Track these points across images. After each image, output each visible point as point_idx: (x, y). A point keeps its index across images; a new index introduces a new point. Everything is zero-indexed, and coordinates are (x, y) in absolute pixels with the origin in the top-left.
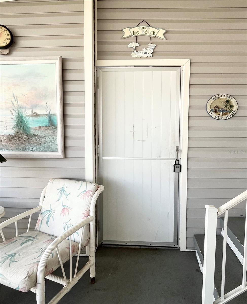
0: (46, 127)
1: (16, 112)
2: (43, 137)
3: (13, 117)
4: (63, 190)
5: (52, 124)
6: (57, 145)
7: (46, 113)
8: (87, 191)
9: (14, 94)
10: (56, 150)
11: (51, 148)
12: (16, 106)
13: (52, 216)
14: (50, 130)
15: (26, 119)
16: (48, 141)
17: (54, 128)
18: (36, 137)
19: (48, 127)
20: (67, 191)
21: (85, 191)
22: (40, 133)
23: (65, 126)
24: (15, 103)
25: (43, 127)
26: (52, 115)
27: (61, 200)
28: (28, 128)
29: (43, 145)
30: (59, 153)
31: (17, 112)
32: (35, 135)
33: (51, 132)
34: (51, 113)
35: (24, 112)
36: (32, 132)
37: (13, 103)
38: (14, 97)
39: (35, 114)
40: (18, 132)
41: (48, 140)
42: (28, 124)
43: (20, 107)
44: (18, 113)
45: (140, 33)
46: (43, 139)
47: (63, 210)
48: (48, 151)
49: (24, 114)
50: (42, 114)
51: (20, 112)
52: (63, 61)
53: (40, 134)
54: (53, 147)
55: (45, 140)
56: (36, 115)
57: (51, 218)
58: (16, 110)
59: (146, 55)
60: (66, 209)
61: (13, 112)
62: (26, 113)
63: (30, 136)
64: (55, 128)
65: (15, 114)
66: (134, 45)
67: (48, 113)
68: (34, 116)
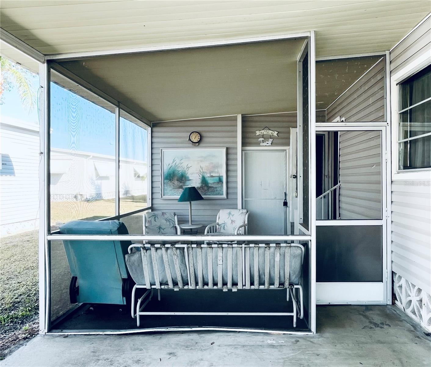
0: (218, 182)
2: (216, 188)
3: (200, 177)
4: (230, 213)
6: (223, 192)
7: (217, 175)
17: (221, 183)
20: (232, 213)
21: (241, 213)
22: (214, 186)
23: (227, 182)
25: (216, 182)
27: (229, 218)
28: (208, 183)
29: (215, 192)
30: (224, 196)
32: (212, 187)
33: (220, 185)
36: (210, 185)
37: (200, 171)
38: (201, 167)
40: (202, 186)
41: (218, 189)
43: (203, 172)
44: (203, 176)
45: (265, 133)
46: (216, 189)
48: (218, 195)
49: (206, 176)
52: (227, 149)
54: (221, 193)
56: (212, 176)
57: (225, 227)
58: (202, 174)
59: (268, 145)
60: (233, 222)
61: (200, 175)
63: (209, 188)
66: (261, 139)
67: (219, 175)
68: (211, 177)
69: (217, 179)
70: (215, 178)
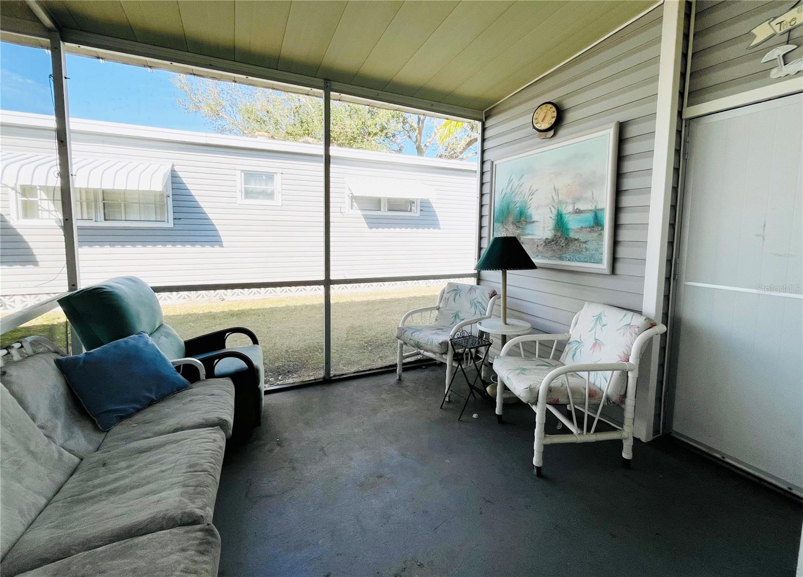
0: (590, 227)
1: (555, 209)
2: (585, 242)
3: (552, 216)
4: (599, 318)
5: (598, 223)
6: (602, 254)
7: (591, 208)
8: (631, 325)
9: (556, 186)
10: (600, 261)
11: (594, 258)
12: (556, 201)
13: (580, 349)
14: (595, 232)
16: (591, 248)
17: (600, 228)
18: (576, 242)
19: (593, 229)
20: (604, 320)
21: (629, 325)
22: (581, 236)
23: (616, 226)
24: (556, 198)
26: (598, 210)
27: (594, 330)
28: (568, 229)
29: (584, 253)
30: (604, 266)
31: (557, 208)
32: (576, 240)
33: (595, 235)
34: (597, 208)
35: (565, 209)
36: (572, 235)
37: (553, 198)
38: (555, 190)
39: (577, 211)
40: (555, 235)
41: (590, 246)
42: (568, 224)
43: (560, 202)
44: (558, 211)
45: (799, 21)
46: (584, 245)
47: (594, 345)
48: (590, 262)
49: (564, 212)
50: (586, 210)
51: (560, 208)
52: (622, 128)
53: (581, 238)
54: (597, 256)
55: (587, 246)
56: (578, 212)
57: (578, 351)
58: (556, 206)
60: (597, 345)
61: (553, 209)
62: (567, 209)
63: (569, 241)
64: (601, 230)
65: (555, 212)
66: (778, 52)
67: (593, 208)
68: (576, 213)
69: (590, 216)
70: (583, 216)
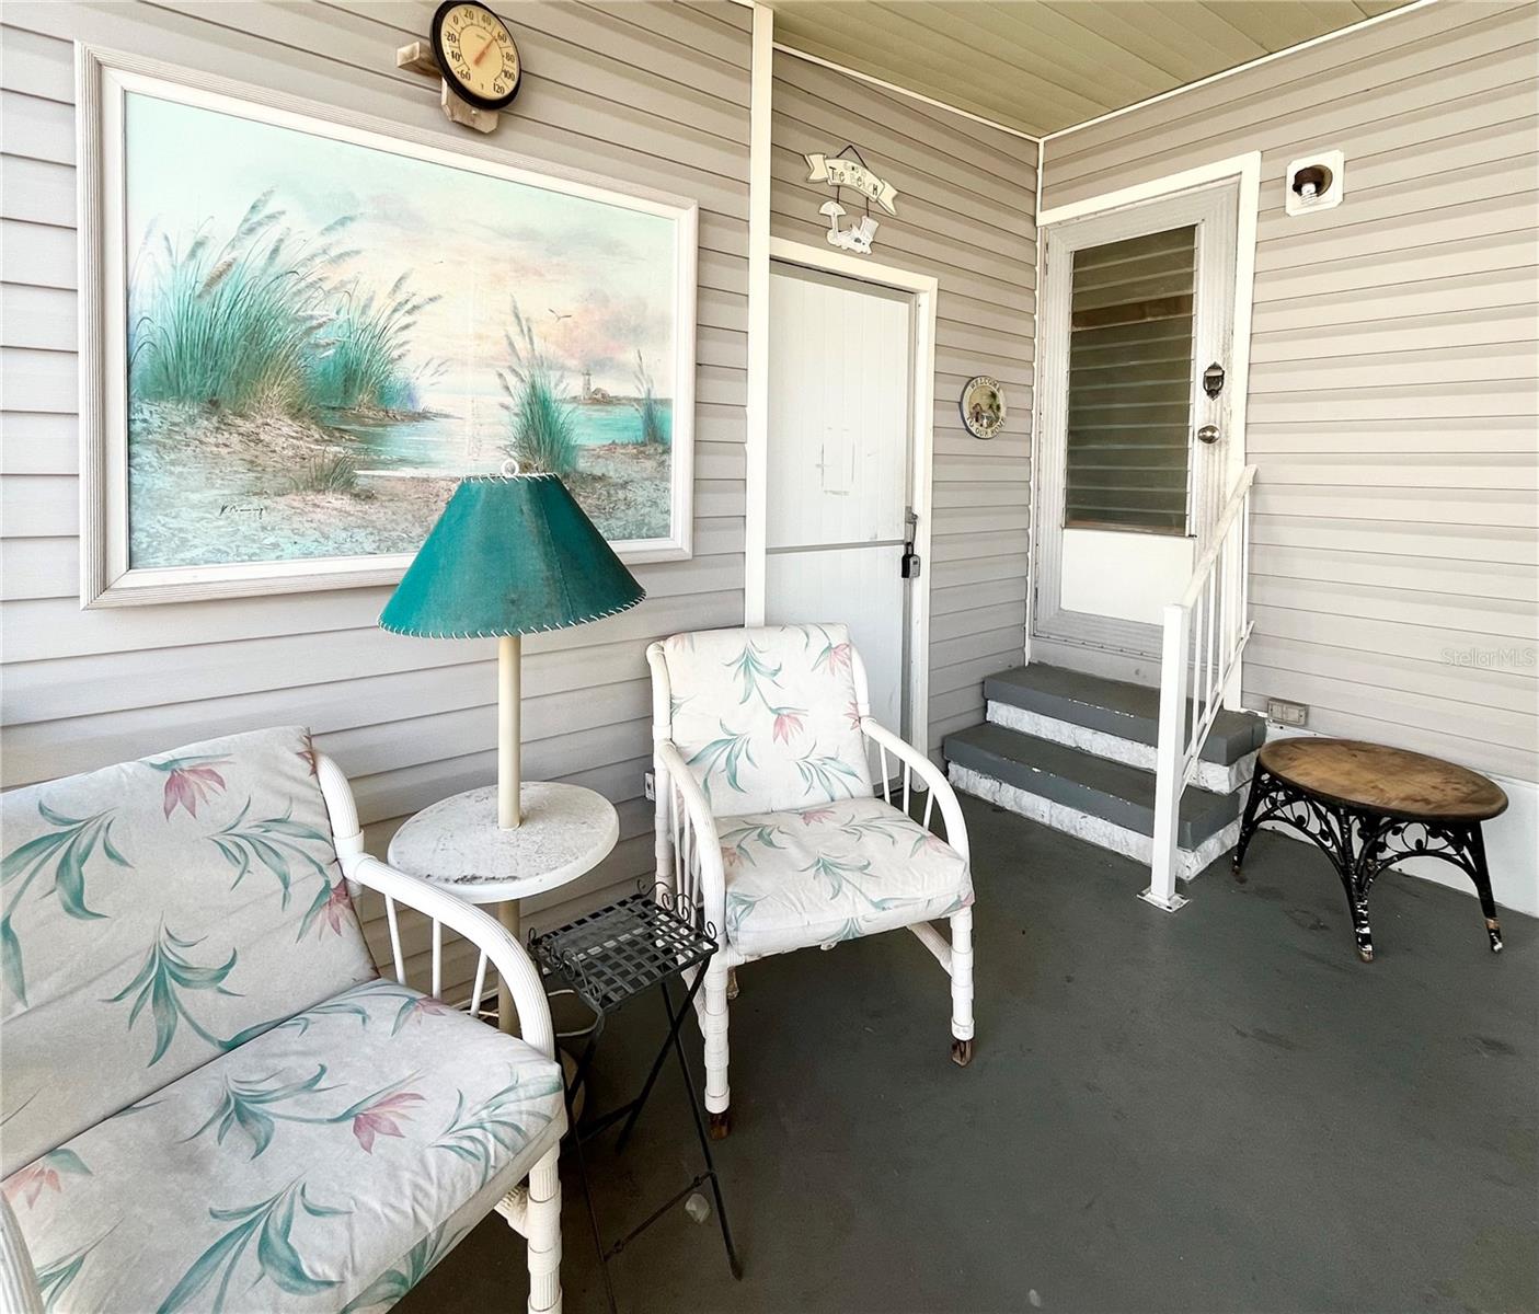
0: (636, 444)
1: (523, 380)
2: (624, 485)
3: (508, 400)
4: (748, 661)
5: (654, 437)
6: (668, 512)
7: (635, 394)
8: (834, 646)
9: (519, 305)
10: (664, 531)
11: (650, 523)
12: (522, 354)
13: (743, 754)
14: (648, 457)
15: (566, 414)
16: (640, 500)
17: (660, 449)
18: (598, 485)
19: (642, 449)
21: (829, 647)
22: (613, 469)
24: (521, 344)
25: (624, 446)
26: (655, 401)
27: (755, 692)
28: (569, 449)
29: (622, 515)
30: (679, 540)
31: (528, 379)
32: (596, 479)
33: (649, 464)
34: (653, 397)
35: (557, 385)
36: (583, 464)
37: (511, 344)
38: (517, 317)
39: (599, 396)
41: (639, 494)
42: (569, 431)
43: (539, 362)
44: (533, 387)
45: (847, 182)
46: (621, 494)
47: (779, 723)
48: (638, 537)
49: (556, 394)
50: (624, 398)
51: (538, 381)
53: (611, 474)
54: (656, 520)
55: (630, 495)
56: (601, 400)
58: (525, 373)
59: (859, 248)
60: (783, 719)
61: (512, 380)
62: (566, 388)
63: (576, 482)
64: (664, 452)
65: (520, 390)
66: (831, 208)
67: (643, 396)
68: (595, 402)
